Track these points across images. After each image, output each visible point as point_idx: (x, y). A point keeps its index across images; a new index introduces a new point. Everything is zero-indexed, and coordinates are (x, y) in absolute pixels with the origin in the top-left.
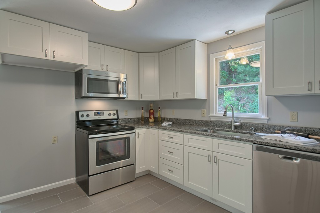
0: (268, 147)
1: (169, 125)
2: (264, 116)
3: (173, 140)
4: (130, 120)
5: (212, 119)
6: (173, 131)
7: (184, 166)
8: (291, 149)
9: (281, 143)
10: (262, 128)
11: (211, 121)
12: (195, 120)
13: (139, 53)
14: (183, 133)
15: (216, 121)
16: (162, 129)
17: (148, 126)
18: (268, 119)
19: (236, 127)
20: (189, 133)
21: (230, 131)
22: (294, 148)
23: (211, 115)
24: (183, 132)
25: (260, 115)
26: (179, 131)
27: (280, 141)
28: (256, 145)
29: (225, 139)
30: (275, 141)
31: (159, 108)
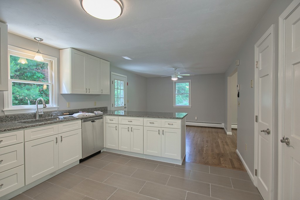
0: (88, 119)
5: (6, 114)
6: (5, 132)
7: (25, 165)
8: (95, 117)
11: (6, 116)
15: (14, 115)
18: (58, 108)
19: (41, 116)
20: (34, 126)
21: (35, 121)
23: (5, 109)
25: (52, 105)
26: (17, 129)
27: (86, 115)
28: (83, 120)
29: (68, 122)
30: (84, 116)
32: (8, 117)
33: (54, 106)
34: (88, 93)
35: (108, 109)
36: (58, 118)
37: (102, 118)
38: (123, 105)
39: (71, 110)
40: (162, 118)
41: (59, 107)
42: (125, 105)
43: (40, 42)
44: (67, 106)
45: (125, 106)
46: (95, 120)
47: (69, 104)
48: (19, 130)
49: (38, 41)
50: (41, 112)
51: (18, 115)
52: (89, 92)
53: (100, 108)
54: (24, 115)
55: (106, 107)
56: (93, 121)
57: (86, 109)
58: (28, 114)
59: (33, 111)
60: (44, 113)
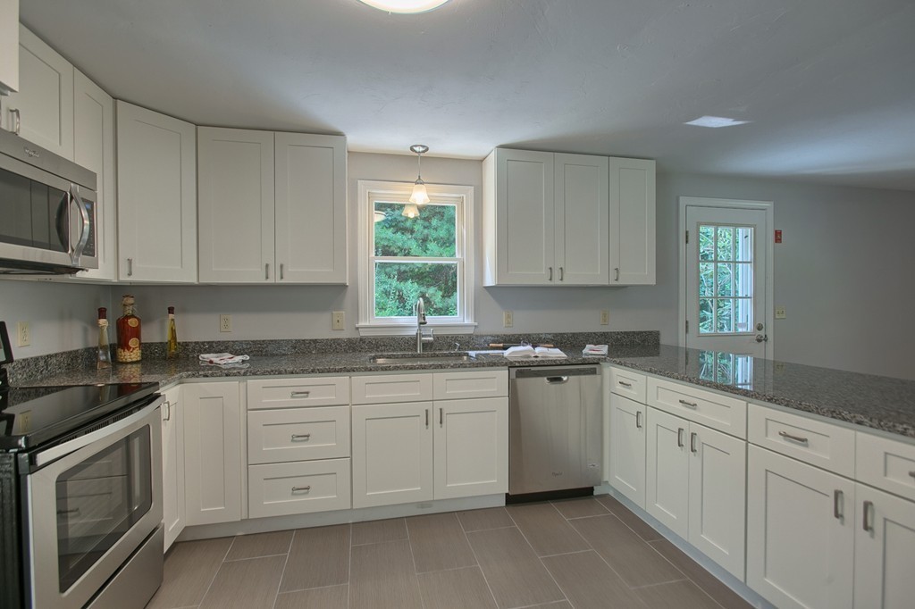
0: (533, 369)
1: (243, 361)
2: (469, 321)
3: (311, 399)
4: (42, 363)
5: (363, 334)
6: (313, 374)
7: (351, 460)
8: (561, 365)
9: (538, 359)
10: (469, 342)
11: (361, 339)
12: (315, 341)
13: (116, 99)
14: (348, 374)
15: (375, 338)
16: (263, 374)
17: (184, 374)
18: (475, 326)
19: (426, 345)
20: (371, 370)
21: (413, 356)
22: (564, 363)
23: (361, 324)
24: (348, 371)
25: (460, 318)
26: (336, 371)
27: (536, 357)
28: (514, 371)
29: (459, 369)
30: (529, 357)
31: (171, 310)
32: (364, 342)
33: (466, 322)
34: (557, 282)
35: (664, 341)
36: (467, 355)
37: (593, 372)
38: (750, 328)
39: (513, 335)
40: (860, 423)
41: (476, 324)
42: (759, 327)
43: (422, 155)
44: (499, 324)
45: (762, 333)
46: (565, 378)
47: (508, 317)
48: (339, 374)
49: (417, 154)
50: (430, 336)
51: (382, 338)
52: (562, 280)
53: (625, 333)
54: (393, 338)
55: (651, 333)
56: (555, 379)
57: (567, 334)
58: (403, 338)
59: (413, 332)
60: (437, 338)
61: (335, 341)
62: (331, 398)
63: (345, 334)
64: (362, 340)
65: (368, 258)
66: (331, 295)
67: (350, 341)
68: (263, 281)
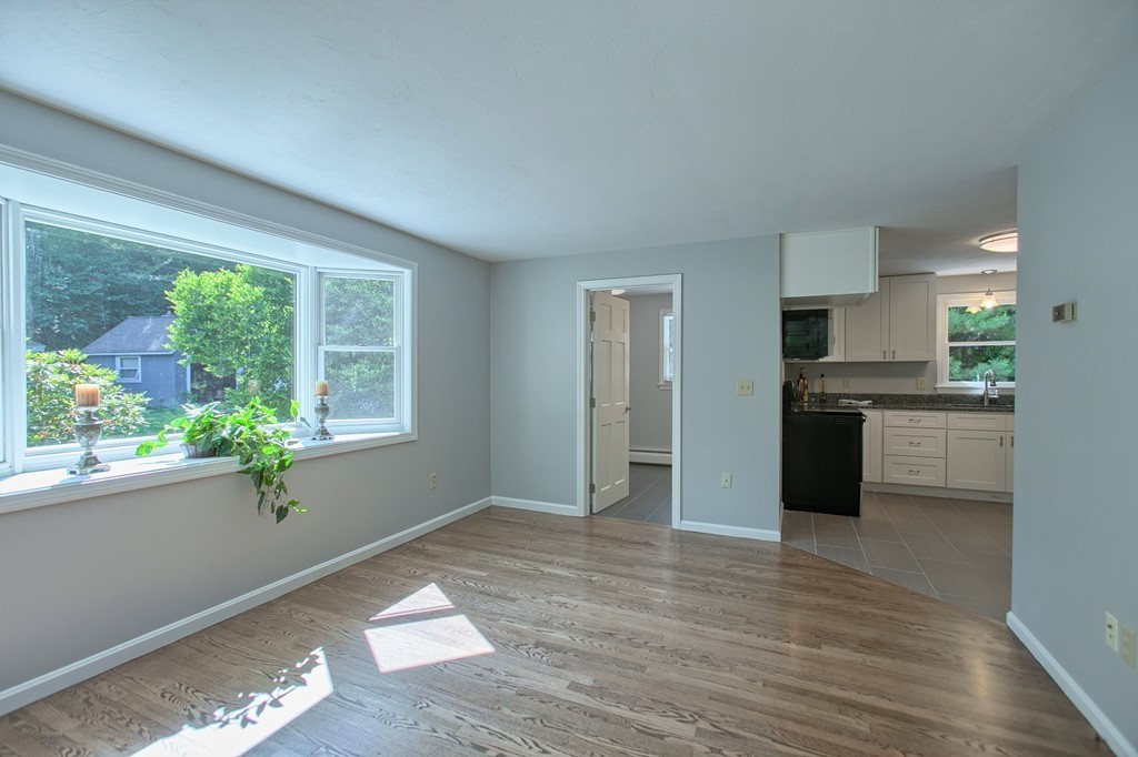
3: (921, 424)
5: (940, 392)
6: (923, 410)
12: (906, 395)
15: (949, 395)
16: (893, 409)
19: (992, 401)
20: (961, 410)
23: (938, 386)
24: (946, 410)
26: (938, 409)
31: (822, 376)
32: (941, 397)
50: (994, 394)
51: (955, 395)
54: (964, 396)
58: (971, 396)
59: (981, 392)
60: (1001, 396)
61: (919, 396)
62: (933, 424)
63: (927, 392)
64: (939, 396)
65: (943, 344)
66: (918, 368)
67: (930, 396)
68: (882, 360)
